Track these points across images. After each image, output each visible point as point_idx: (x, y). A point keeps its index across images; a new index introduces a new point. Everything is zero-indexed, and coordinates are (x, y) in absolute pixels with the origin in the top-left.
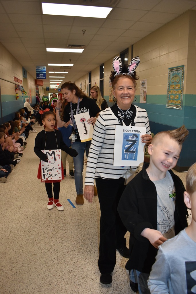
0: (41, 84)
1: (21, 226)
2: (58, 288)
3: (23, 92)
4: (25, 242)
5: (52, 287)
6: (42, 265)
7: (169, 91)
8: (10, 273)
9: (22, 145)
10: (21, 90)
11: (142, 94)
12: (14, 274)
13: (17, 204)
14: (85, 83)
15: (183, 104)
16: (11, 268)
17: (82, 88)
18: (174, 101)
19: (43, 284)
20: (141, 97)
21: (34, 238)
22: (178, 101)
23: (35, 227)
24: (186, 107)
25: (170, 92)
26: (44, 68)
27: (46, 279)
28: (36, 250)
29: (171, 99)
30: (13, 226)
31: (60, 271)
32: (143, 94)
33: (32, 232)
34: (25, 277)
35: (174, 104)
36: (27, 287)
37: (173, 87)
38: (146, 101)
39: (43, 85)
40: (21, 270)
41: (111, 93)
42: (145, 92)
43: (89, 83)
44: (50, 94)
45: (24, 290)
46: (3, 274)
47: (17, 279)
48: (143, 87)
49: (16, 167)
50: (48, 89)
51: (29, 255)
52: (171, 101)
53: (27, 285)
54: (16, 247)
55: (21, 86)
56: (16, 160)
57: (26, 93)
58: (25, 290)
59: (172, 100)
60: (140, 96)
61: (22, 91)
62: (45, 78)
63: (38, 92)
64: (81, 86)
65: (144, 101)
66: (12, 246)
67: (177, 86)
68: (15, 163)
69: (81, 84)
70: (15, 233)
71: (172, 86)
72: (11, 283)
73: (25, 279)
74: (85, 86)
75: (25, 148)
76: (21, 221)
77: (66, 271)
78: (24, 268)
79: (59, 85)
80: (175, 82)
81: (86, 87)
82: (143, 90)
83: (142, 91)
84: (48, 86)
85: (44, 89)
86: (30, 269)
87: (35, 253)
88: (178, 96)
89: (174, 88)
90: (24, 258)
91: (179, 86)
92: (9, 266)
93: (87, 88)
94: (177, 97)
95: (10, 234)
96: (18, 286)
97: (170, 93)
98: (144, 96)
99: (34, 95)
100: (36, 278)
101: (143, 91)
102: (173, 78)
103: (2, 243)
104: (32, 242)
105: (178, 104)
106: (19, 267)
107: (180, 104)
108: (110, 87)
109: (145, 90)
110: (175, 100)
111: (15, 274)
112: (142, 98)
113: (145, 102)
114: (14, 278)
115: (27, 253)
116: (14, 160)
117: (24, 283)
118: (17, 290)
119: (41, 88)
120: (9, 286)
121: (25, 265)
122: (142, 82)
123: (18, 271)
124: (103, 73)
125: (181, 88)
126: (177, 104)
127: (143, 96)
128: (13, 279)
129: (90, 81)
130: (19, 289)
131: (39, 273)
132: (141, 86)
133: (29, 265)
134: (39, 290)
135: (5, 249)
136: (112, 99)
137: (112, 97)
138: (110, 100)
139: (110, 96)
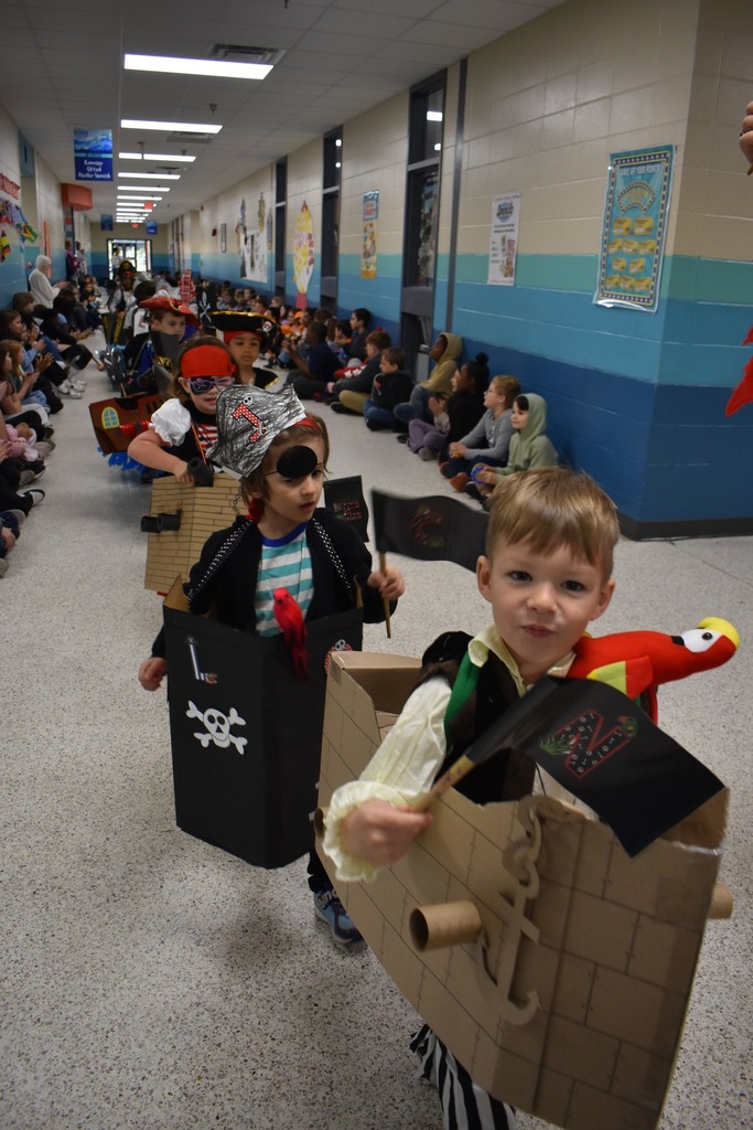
0: (85, 203)
1: (97, 731)
2: (274, 940)
3: (25, 230)
4: (124, 787)
5: (253, 939)
6: (201, 868)
7: (608, 241)
8: (90, 898)
9: (39, 439)
10: (16, 223)
11: (499, 252)
12: (104, 900)
13: (64, 654)
14: (262, 202)
15: (663, 293)
16: (88, 880)
17: (247, 224)
18: (627, 280)
19: (220, 930)
20: (493, 261)
21: (152, 773)
22: (642, 281)
23: (148, 735)
24: (672, 305)
25: (614, 244)
26: (104, 139)
27: (224, 911)
28: (168, 816)
29: (616, 272)
30: (66, 735)
31: (271, 883)
32: (504, 250)
33: (140, 753)
34: (147, 908)
35: (625, 291)
36: (163, 942)
37: (625, 225)
38: (512, 279)
39: (89, 208)
40: (128, 888)
41: (369, 243)
42: (511, 243)
43: (278, 201)
44: (113, 245)
45: (154, 953)
46: (64, 903)
47: (119, 916)
48: (501, 223)
49: (29, 518)
50: (108, 224)
51: (146, 832)
52: (615, 281)
53: (159, 935)
54: (93, 806)
55: (17, 208)
56: (27, 494)
57: (36, 236)
58: (159, 953)
59: (617, 276)
60: (491, 258)
61: (18, 226)
62: (108, 176)
63: (71, 234)
64: (243, 215)
65: (506, 276)
66: (76, 805)
67: (641, 222)
68: (27, 504)
69: (243, 208)
70: (78, 759)
71: (621, 222)
72: (99, 931)
73: (150, 916)
74: (261, 214)
75: (53, 446)
76: (91, 716)
77: (292, 883)
78: (137, 877)
79: (153, 208)
80: (634, 207)
81: (265, 219)
82: (501, 235)
83: (497, 238)
84: (107, 212)
85: (92, 224)
86: (162, 880)
87: (169, 827)
88: (643, 261)
89: (628, 229)
90: (130, 845)
91: (650, 223)
92: (81, 874)
93: (270, 223)
94: (640, 265)
95: (61, 761)
96: (129, 940)
97: (612, 250)
98: (505, 258)
99: (57, 244)
100: (190, 910)
101: (504, 239)
102: (625, 192)
103: (38, 796)
104: (148, 787)
105: (641, 293)
106: (119, 875)
107: (652, 292)
108: (365, 220)
109: (513, 236)
110: (632, 275)
111: (108, 901)
112: (498, 265)
113: (508, 281)
114: (107, 914)
115: (138, 827)
116: (21, 493)
117: (149, 930)
118: (130, 955)
119: (82, 219)
120: (96, 943)
121: (139, 867)
122: (501, 202)
123: (116, 891)
124: (338, 165)
125: (657, 232)
126: (637, 289)
127: (502, 258)
128: (106, 918)
129: (281, 194)
130: (136, 951)
131: (198, 895)
132: (497, 221)
133: (154, 869)
134: (208, 950)
135: (53, 817)
136: (372, 268)
137: (373, 259)
138: (363, 272)
139: (367, 254)
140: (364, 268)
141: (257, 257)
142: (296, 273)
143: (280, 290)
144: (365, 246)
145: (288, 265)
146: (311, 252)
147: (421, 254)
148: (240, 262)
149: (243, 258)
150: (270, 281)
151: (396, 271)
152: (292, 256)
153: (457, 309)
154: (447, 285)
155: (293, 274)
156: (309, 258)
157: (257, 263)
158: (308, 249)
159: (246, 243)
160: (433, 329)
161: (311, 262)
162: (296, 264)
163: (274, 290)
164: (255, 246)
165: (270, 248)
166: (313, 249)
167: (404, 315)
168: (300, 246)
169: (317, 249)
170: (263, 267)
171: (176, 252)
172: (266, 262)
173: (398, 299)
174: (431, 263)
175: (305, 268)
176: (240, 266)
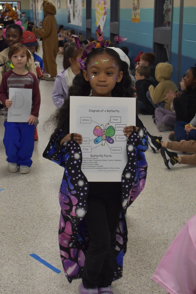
41: (136, 2)
136: (138, 17)
137: (138, 11)
138: (133, 19)
139: (135, 9)
140: (133, 17)
141: (76, 10)
142: (97, 20)
143: (89, 30)
144: (134, 4)
145: (93, 16)
146: (105, 8)
147: (165, 7)
148: (67, 14)
149: (69, 12)
150: (83, 25)
151: (151, 18)
152: (95, 10)
153: (184, 40)
154: (178, 26)
155: (96, 21)
156: (104, 11)
157: (76, 14)
158: (103, 6)
159: (70, 3)
160: (171, 52)
161: (105, 14)
162: (97, 15)
163: (85, 30)
164: (75, 5)
165: (83, 6)
166: (106, 6)
167: (155, 44)
168: (99, 4)
169: (108, 6)
170: (80, 17)
171: (34, 9)
172: (81, 14)
173: (152, 35)
174: (171, 13)
175: (102, 17)
176: (67, 16)
